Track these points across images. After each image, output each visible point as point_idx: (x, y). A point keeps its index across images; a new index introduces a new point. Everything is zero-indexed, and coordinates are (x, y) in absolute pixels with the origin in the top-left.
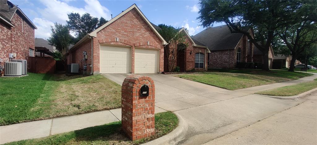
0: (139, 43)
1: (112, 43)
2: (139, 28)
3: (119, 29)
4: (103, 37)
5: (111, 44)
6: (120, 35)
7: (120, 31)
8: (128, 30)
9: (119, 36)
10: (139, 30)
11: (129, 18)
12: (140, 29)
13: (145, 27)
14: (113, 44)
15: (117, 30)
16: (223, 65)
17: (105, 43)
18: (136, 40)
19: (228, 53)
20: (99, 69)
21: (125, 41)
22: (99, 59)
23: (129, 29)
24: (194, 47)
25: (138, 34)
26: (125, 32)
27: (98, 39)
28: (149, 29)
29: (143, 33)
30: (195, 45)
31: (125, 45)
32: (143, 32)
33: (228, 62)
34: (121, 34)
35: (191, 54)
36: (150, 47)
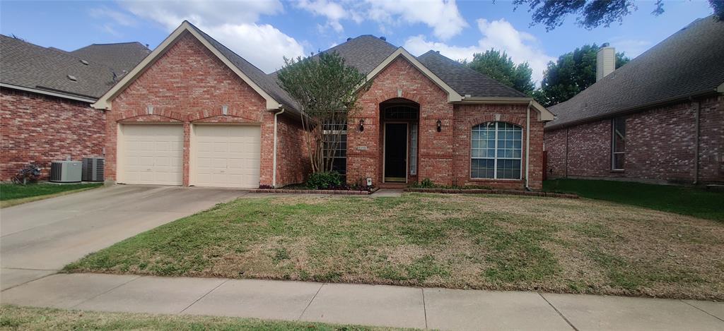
0: (201, 113)
1: (140, 119)
2: (202, 75)
3: (156, 87)
4: (123, 108)
5: (138, 120)
6: (158, 99)
7: (156, 90)
8: (175, 85)
9: (155, 103)
10: (202, 80)
11: (177, 57)
12: (203, 77)
13: (216, 71)
14: (142, 120)
15: (152, 90)
16: (673, 166)
17: (127, 120)
18: (195, 105)
19: (691, 113)
20: (114, 174)
21: (167, 110)
22: (115, 154)
23: (178, 83)
24: (456, 106)
25: (198, 92)
26: (168, 90)
27: (114, 112)
28: (229, 74)
29: (212, 87)
30: (454, 97)
31: (167, 119)
32: (213, 83)
33: (693, 155)
34: (159, 97)
35: (439, 129)
36: (230, 119)
